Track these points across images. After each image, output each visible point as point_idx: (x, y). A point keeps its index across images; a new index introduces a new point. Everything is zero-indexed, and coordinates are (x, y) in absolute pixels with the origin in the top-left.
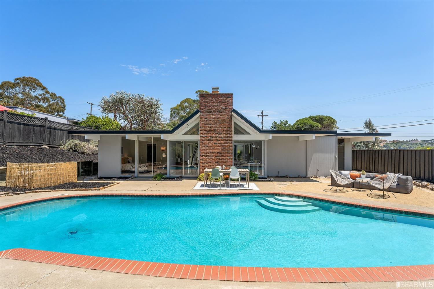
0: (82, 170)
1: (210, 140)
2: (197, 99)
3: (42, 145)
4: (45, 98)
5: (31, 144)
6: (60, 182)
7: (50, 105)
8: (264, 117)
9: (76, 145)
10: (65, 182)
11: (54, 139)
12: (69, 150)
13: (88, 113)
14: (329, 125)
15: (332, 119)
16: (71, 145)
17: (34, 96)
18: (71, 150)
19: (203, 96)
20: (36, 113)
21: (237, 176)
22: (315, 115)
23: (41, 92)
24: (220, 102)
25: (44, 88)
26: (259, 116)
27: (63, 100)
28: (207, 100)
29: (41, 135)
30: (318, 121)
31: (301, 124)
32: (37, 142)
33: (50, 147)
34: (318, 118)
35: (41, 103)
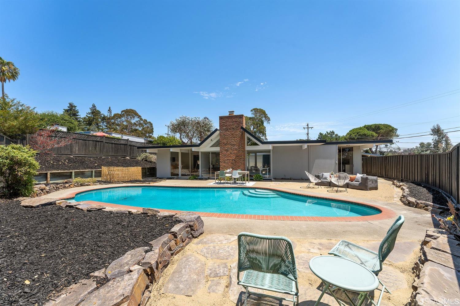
0: (148, 173)
1: (227, 151)
2: (252, 116)
3: (126, 157)
4: (140, 124)
5: (119, 156)
6: (131, 179)
7: (143, 129)
8: (309, 129)
9: (146, 157)
10: (134, 179)
11: (133, 153)
12: (142, 160)
13: (166, 133)
14: (388, 133)
15: (390, 126)
16: (144, 157)
17: (133, 123)
18: (144, 160)
19: (221, 118)
20: (124, 136)
21: (237, 176)
22: (370, 124)
23: (138, 119)
24: (234, 122)
25: (139, 117)
26: (304, 128)
27: (152, 124)
28: (224, 121)
29: (125, 150)
30: (373, 130)
31: (354, 134)
32: (123, 155)
33: (130, 158)
34: (373, 127)
35: (138, 128)
